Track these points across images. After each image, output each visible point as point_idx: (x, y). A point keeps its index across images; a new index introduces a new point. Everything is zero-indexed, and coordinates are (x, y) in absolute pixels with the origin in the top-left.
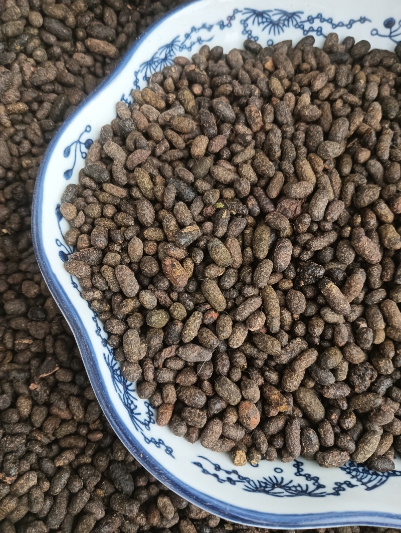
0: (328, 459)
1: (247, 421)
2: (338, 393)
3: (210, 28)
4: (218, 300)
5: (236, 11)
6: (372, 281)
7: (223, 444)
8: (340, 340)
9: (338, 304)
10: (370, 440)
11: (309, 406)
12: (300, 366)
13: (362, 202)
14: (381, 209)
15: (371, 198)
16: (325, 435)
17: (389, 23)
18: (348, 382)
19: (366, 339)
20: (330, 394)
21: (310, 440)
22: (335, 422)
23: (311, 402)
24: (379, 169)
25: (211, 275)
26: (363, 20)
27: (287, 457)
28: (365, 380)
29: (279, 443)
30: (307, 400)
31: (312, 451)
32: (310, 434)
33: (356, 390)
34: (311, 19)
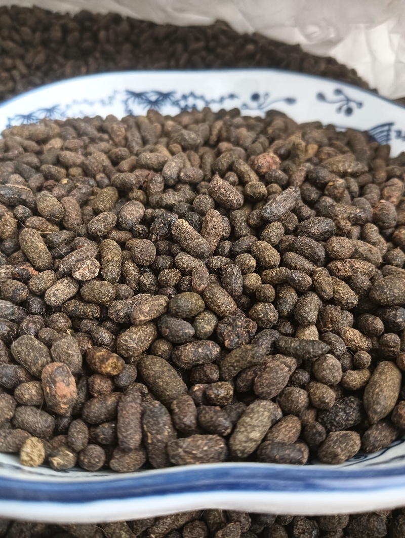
0: (184, 443)
1: (50, 387)
2: (200, 350)
3: (91, 104)
4: (37, 248)
5: (115, 92)
6: (238, 226)
7: (10, 433)
8: (198, 281)
9: (191, 239)
10: (253, 409)
11: (159, 377)
12: (140, 311)
13: (220, 164)
14: (240, 164)
15: (229, 159)
16: (179, 407)
17: (255, 97)
18: (215, 337)
19: (230, 274)
20: (189, 352)
21: (155, 416)
22: (199, 394)
23: (163, 372)
24: (241, 151)
25: (32, 223)
26: (232, 96)
27: (121, 457)
28: (236, 325)
29: (105, 430)
30: (157, 369)
31: (159, 437)
32: (154, 406)
33: (227, 343)
34: (185, 97)
